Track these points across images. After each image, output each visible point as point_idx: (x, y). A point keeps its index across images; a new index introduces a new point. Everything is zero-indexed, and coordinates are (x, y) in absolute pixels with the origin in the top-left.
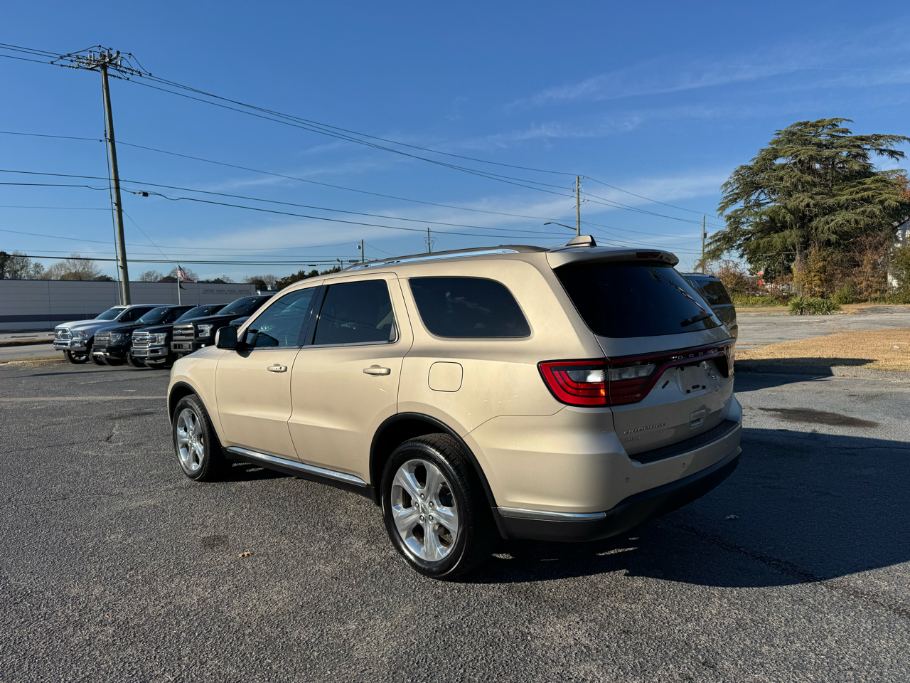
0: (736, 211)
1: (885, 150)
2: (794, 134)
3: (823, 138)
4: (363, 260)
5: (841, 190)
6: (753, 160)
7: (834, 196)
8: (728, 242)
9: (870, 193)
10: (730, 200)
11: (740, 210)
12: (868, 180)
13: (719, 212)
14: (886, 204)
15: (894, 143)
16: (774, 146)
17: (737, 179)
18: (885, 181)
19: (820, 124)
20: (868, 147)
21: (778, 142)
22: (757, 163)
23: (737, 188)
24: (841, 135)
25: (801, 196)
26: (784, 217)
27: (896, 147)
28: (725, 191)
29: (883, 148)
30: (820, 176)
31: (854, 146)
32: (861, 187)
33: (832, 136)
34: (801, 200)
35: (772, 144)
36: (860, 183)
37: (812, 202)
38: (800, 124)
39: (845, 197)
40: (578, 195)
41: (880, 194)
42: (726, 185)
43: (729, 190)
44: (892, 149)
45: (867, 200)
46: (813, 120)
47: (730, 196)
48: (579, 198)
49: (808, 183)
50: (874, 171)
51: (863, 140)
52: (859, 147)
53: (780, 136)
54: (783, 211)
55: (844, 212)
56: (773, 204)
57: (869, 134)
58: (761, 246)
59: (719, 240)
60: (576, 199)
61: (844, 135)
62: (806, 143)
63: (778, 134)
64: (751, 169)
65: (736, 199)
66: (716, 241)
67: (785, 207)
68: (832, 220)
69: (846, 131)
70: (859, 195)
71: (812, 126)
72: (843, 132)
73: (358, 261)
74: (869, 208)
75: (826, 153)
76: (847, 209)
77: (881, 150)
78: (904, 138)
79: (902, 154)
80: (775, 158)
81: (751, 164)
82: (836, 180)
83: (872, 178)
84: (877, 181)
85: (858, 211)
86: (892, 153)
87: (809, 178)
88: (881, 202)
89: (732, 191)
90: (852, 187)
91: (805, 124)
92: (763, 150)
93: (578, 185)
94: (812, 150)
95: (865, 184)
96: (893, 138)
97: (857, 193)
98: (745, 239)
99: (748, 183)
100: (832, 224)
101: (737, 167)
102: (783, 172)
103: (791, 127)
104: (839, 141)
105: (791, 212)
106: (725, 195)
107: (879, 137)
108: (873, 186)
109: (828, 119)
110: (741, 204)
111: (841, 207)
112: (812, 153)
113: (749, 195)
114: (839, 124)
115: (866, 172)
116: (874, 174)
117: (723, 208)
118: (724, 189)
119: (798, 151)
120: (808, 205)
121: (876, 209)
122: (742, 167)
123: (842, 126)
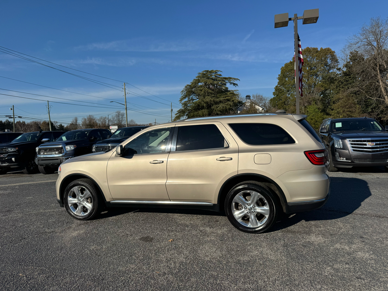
0: (185, 102)
1: (232, 83)
2: (204, 74)
3: (213, 77)
4: (14, 116)
5: (220, 96)
6: (191, 83)
7: (218, 98)
8: (183, 113)
9: (229, 98)
10: (184, 97)
11: (187, 101)
12: (228, 93)
13: (180, 102)
14: (234, 102)
15: (235, 81)
16: (197, 78)
17: (186, 90)
18: (233, 94)
19: (212, 72)
20: (227, 81)
21: (198, 77)
22: (192, 84)
23: (186, 93)
24: (219, 76)
25: (209, 97)
26: (203, 105)
27: (236, 82)
28: (182, 94)
29: (232, 82)
30: (213, 90)
31: (223, 81)
32: (226, 95)
33: (216, 76)
34: (208, 99)
35: (197, 77)
36: (226, 94)
37: (212, 100)
38: (205, 71)
39: (222, 99)
40: (125, 90)
41: (232, 98)
42: (182, 91)
43: (184, 93)
44: (234, 83)
45: (228, 100)
46: (210, 70)
47: (184, 96)
48: (125, 92)
49: (210, 93)
50: (229, 90)
51: (226, 79)
52: (224, 81)
53: (200, 75)
54: (203, 102)
55: (222, 104)
56: (198, 100)
57: (228, 77)
58: (195, 115)
59: (180, 112)
60: (124, 92)
61: (220, 76)
62: (208, 78)
63: (199, 74)
64: (190, 86)
65: (186, 97)
66: (179, 113)
67: (203, 101)
68: (219, 107)
69: (220, 75)
70: (226, 98)
71: (210, 72)
72: (219, 75)
73: (11, 116)
74: (229, 103)
75: (215, 82)
76: (222, 103)
77: (231, 83)
78: (238, 79)
79: (237, 85)
80: (199, 82)
81: (190, 84)
82: (218, 93)
83: (230, 92)
84: (231, 93)
85: (226, 103)
86: (234, 84)
87: (210, 91)
88: (233, 101)
89: (184, 94)
90: (224, 95)
91: (207, 71)
92: (194, 79)
93: (125, 87)
94: (211, 81)
95: (227, 94)
96: (235, 79)
97: (225, 97)
98: (189, 112)
99: (190, 91)
100: (219, 108)
101: (186, 85)
102: (202, 88)
103: (203, 71)
104: (219, 79)
105: (205, 103)
106: (182, 95)
107: (230, 78)
108: (230, 95)
109: (214, 70)
110: (186, 99)
111: (220, 102)
112: (211, 82)
113: (190, 95)
114: (218, 72)
115: (227, 90)
116: (229, 91)
117: (181, 100)
118: (181, 93)
119: (207, 81)
120: (211, 101)
121: (231, 103)
122: (188, 85)
123: (219, 73)
